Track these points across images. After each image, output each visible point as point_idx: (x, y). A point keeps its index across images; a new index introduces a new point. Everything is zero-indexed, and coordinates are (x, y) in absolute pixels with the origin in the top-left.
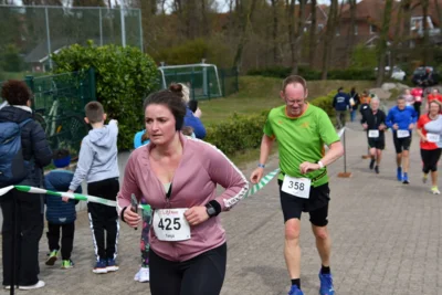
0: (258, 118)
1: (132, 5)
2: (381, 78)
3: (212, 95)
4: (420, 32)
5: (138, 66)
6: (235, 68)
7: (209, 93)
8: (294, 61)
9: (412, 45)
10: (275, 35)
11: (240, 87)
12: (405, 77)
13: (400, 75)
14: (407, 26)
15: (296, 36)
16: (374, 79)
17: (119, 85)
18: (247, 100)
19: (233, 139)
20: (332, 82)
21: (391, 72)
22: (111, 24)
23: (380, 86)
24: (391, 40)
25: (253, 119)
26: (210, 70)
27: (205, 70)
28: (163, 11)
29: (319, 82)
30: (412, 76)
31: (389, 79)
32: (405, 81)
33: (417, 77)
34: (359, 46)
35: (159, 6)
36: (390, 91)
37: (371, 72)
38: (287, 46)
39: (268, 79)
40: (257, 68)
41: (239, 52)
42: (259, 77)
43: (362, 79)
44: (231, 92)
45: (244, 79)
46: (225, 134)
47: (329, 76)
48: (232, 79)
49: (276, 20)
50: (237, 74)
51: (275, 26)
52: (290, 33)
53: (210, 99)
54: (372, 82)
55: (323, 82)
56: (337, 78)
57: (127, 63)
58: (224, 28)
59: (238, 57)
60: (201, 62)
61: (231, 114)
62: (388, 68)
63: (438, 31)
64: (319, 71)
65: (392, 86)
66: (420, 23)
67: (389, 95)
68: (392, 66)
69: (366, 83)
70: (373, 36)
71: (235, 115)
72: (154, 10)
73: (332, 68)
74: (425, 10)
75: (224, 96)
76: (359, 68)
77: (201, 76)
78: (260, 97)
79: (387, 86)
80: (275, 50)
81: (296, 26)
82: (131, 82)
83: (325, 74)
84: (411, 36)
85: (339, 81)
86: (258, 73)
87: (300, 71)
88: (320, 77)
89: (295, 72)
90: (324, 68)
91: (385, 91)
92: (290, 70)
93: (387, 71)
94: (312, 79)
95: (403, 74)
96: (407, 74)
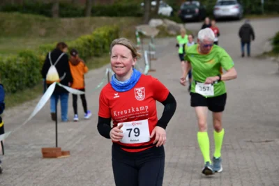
0: (15, 60)
2: (147, 14)
12: (172, 13)
13: (167, 10)
16: (139, 15)
18: (3, 39)
20: (96, 19)
21: (157, 7)
23: (147, 23)
25: (9, 61)
29: (82, 19)
30: (179, 12)
31: (155, 15)
32: (172, 17)
33: (184, 12)
36: (158, 27)
39: (26, 16)
40: (13, 4)
42: (16, 14)
43: (128, 15)
47: (94, 13)
54: (139, 19)
55: (87, 19)
56: (102, 14)
62: (154, 3)
64: (82, 6)
65: (159, 22)
67: (156, 32)
68: (158, 1)
69: (132, 19)
73: (96, 4)
78: (18, 35)
79: (154, 22)
83: (89, 11)
85: (104, 18)
86: (14, 9)
87: (62, 6)
88: (83, 14)
89: (56, 7)
90: (87, 3)
91: (152, 28)
92: (50, 6)
93: (153, 6)
94: (74, 16)
95: (170, 9)
96: (174, 10)
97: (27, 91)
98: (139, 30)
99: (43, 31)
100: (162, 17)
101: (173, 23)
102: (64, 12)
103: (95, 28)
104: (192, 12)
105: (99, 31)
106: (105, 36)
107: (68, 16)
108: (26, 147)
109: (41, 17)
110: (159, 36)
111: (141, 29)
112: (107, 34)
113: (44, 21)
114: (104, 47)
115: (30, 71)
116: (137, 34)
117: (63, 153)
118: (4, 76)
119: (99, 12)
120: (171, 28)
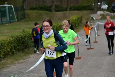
2: (96, 9)
3: (12, 21)
6: (23, 6)
7: (10, 20)
8: (53, 2)
11: (26, 16)
12: (108, 8)
16: (92, 9)
18: (30, 23)
19: (23, 43)
20: (72, 12)
21: (101, 6)
23: (96, 13)
26: (10, 8)
27: (7, 8)
29: (65, 12)
30: (112, 7)
31: (100, 9)
32: (108, 10)
33: (114, 7)
36: (101, 15)
37: (91, 6)
39: (40, 12)
40: (34, 6)
42: (36, 11)
43: (87, 10)
44: (21, 19)
46: (19, 40)
47: (71, 9)
48: (22, 12)
50: (24, 10)
53: (10, 23)
54: (92, 11)
55: (67, 12)
56: (74, 10)
60: (4, 4)
61: (22, 30)
62: (99, 4)
64: (66, 6)
65: (102, 12)
67: (100, 17)
68: (101, 3)
69: (88, 12)
71: (24, 31)
73: (72, 5)
75: (18, 21)
76: (85, 4)
77: (5, 11)
79: (99, 13)
83: (69, 8)
85: (75, 11)
86: (35, 9)
87: (56, 6)
88: (66, 10)
89: (54, 7)
90: (68, 5)
91: (98, 15)
92: (51, 7)
93: (99, 5)
94: (62, 11)
95: (106, 6)
96: (109, 6)
98: (92, 17)
100: (103, 10)
101: (109, 13)
102: (57, 9)
103: (71, 16)
105: (73, 17)
106: (76, 20)
107: (59, 11)
108: (40, 72)
109: (47, 12)
110: (101, 19)
111: (92, 16)
112: (77, 19)
113: (48, 14)
114: (75, 25)
116: (91, 18)
118: (30, 39)
119: (73, 9)
120: (107, 15)
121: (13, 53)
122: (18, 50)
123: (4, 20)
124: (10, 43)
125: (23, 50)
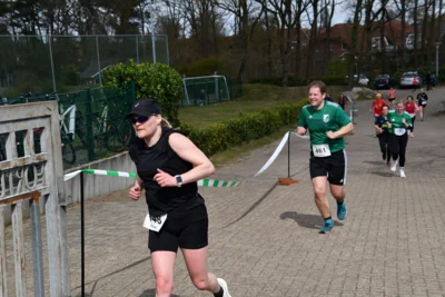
0: (258, 116)
1: (159, 32)
2: (350, 84)
3: (222, 99)
4: (379, 48)
5: (167, 79)
6: (239, 79)
7: (220, 97)
8: (285, 72)
9: (373, 58)
10: (269, 53)
11: (243, 93)
12: (369, 83)
13: (365, 81)
14: (370, 44)
15: (286, 53)
16: (346, 84)
17: (153, 93)
18: (249, 102)
19: (239, 133)
21: (358, 79)
22: (145, 46)
23: (350, 90)
24: (357, 55)
25: (254, 117)
26: (221, 80)
27: (216, 80)
28: (184, 36)
30: (374, 82)
31: (357, 84)
32: (369, 85)
33: (378, 82)
34: (334, 60)
35: (181, 33)
36: (358, 93)
37: (342, 79)
38: (279, 61)
39: (265, 86)
40: (257, 78)
41: (243, 65)
42: (258, 85)
43: (336, 85)
44: (236, 97)
45: (247, 86)
46: (234, 129)
48: (238, 87)
49: (270, 41)
50: (241, 83)
51: (270, 46)
52: (281, 51)
53: (221, 102)
54: (344, 87)
57: (159, 76)
58: (231, 47)
59: (241, 70)
60: (213, 74)
61: (238, 113)
62: (356, 76)
63: (392, 47)
65: (360, 89)
66: (379, 42)
67: (357, 96)
68: (359, 74)
69: (339, 87)
70: (344, 52)
71: (241, 114)
72: (177, 35)
74: (382, 31)
75: (231, 99)
76: (334, 76)
77: (213, 85)
78: (259, 99)
79: (355, 89)
80: (270, 64)
81: (285, 45)
82: (162, 91)
84: (372, 51)
86: (257, 81)
87: (290, 79)
89: (285, 80)
91: (354, 94)
92: (281, 79)
93: (356, 78)
94: (298, 85)
95: (367, 80)
96: (370, 80)
97: (266, 137)
99: (276, 96)
100: (361, 86)
101: (370, 90)
102: (291, 83)
104: (384, 82)
107: (294, 85)
109: (275, 87)
110: (359, 99)
113: (277, 89)
115: (268, 123)
117: (294, 182)
120: (369, 93)
121: (225, 148)
122: (233, 143)
123: (211, 97)
124: (221, 132)
125: (239, 144)
